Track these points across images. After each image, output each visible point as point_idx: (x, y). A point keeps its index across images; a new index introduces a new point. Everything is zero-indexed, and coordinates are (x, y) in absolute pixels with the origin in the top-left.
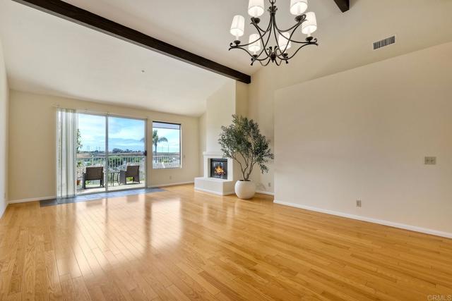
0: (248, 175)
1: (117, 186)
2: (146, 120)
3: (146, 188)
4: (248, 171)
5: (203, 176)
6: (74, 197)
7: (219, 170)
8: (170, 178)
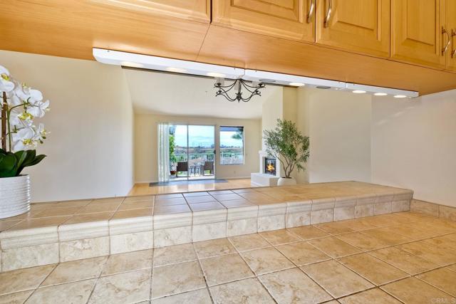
0: (289, 173)
1: (198, 176)
2: (215, 126)
3: (215, 179)
4: (288, 170)
5: (259, 172)
6: (168, 182)
7: (270, 168)
8: (235, 172)
